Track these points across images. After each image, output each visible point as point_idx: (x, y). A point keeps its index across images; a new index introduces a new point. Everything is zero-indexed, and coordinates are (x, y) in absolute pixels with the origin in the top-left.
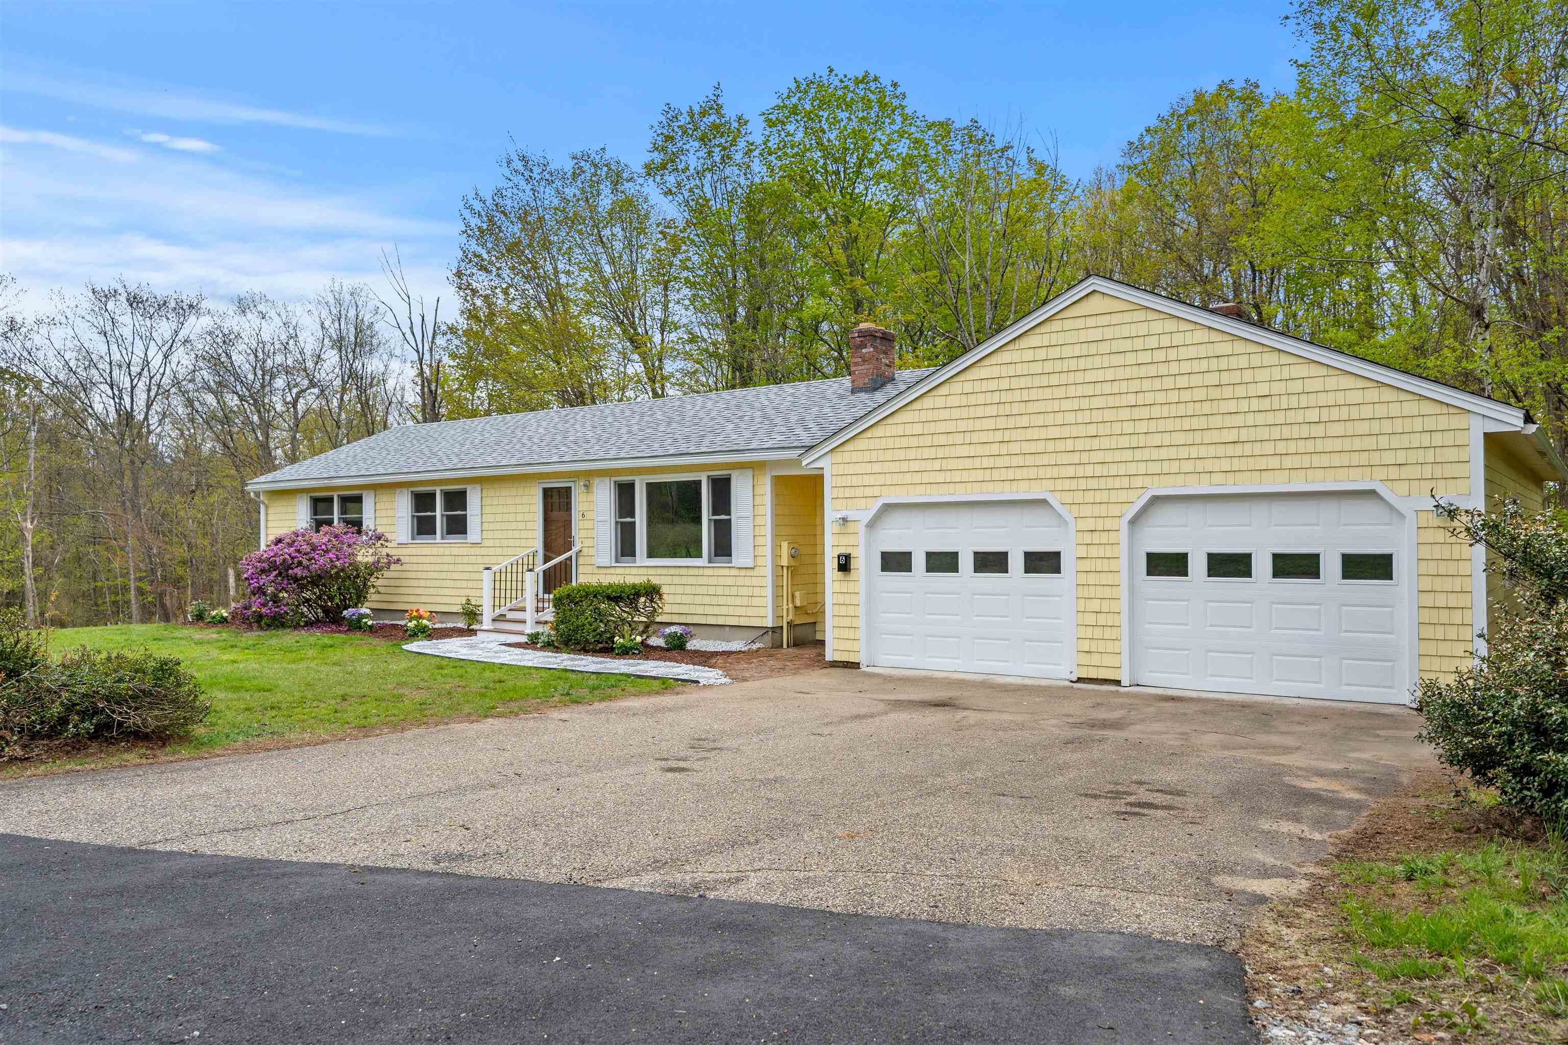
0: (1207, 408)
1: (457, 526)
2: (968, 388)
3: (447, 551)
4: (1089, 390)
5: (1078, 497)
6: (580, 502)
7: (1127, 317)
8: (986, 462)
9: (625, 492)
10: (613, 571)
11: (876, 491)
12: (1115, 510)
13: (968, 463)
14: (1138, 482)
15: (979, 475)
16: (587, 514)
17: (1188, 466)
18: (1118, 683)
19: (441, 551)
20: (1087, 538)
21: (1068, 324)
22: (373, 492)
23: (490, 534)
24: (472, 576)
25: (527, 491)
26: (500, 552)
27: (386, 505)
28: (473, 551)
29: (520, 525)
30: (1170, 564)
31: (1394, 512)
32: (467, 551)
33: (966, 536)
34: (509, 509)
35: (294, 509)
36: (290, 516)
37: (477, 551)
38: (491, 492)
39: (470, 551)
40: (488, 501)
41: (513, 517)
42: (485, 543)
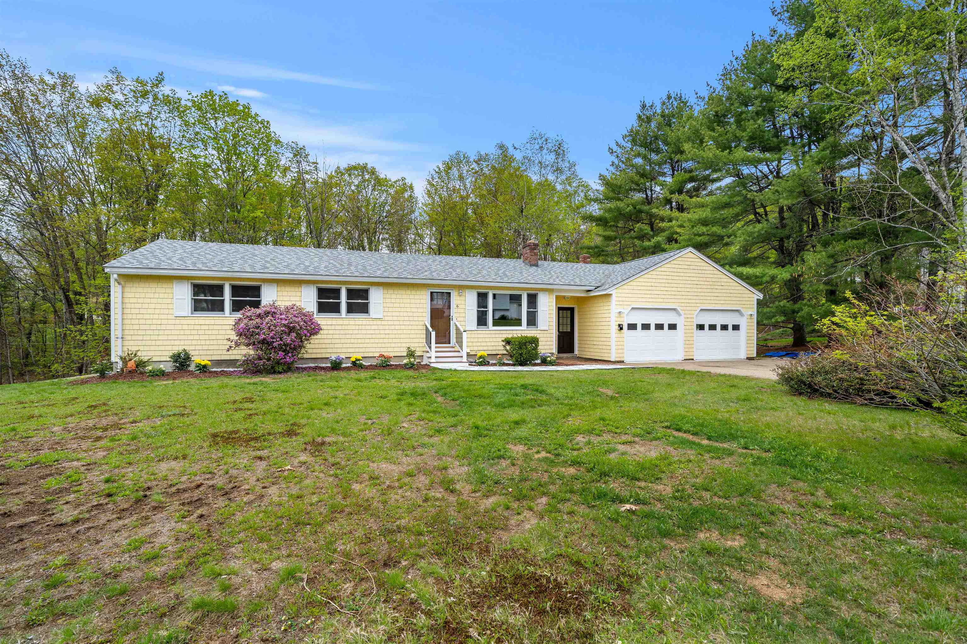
0: (712, 287)
1: (364, 309)
2: (658, 273)
3: (352, 322)
4: (688, 278)
5: (685, 308)
6: (455, 299)
7: (697, 260)
8: (662, 296)
9: (482, 297)
10: (475, 332)
11: (630, 303)
12: (693, 312)
13: (657, 296)
14: (698, 305)
15: (662, 300)
16: (460, 306)
17: (708, 302)
18: (693, 360)
19: (346, 322)
20: (688, 320)
21: (683, 259)
22: (275, 285)
23: (389, 314)
24: (374, 336)
25: (418, 292)
26: (397, 323)
27: (290, 294)
28: (375, 323)
29: (413, 310)
30: (701, 327)
31: (742, 314)
32: (368, 323)
33: (653, 319)
34: (405, 301)
35: (168, 291)
36: (162, 296)
37: (379, 322)
38: (391, 291)
39: (371, 323)
40: (388, 296)
41: (408, 305)
42: (386, 318)
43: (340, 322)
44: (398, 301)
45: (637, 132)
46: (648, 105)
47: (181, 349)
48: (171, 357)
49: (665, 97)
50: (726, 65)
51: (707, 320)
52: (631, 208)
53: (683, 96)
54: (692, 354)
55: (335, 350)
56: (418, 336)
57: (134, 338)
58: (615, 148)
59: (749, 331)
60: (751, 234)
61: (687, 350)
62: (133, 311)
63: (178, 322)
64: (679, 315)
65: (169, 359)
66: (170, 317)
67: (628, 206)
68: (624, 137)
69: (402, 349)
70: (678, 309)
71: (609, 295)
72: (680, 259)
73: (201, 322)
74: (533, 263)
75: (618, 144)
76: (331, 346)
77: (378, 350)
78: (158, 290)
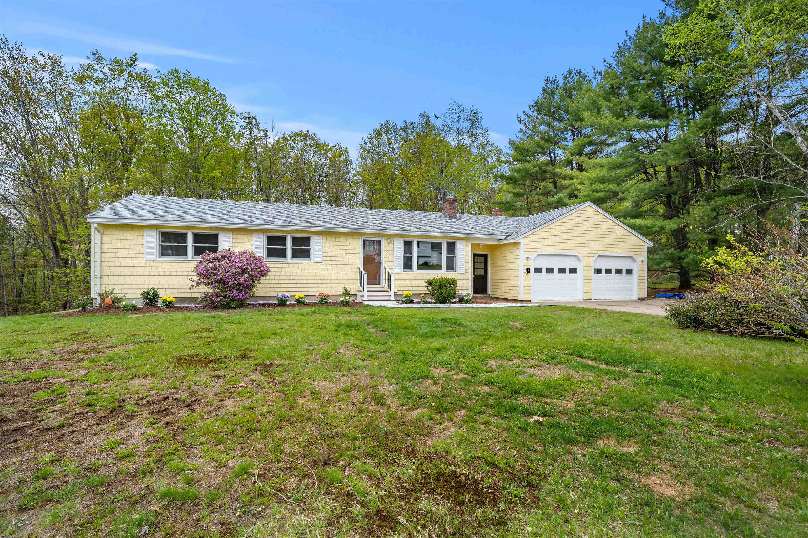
0: (608, 236)
2: (560, 224)
3: (296, 266)
4: (586, 229)
5: (584, 255)
6: (385, 246)
7: (594, 213)
8: (564, 244)
9: (408, 244)
10: (402, 275)
11: (536, 250)
12: (591, 258)
13: (560, 244)
14: (596, 252)
15: (564, 248)
16: (389, 252)
17: (605, 249)
18: (591, 299)
19: (291, 266)
20: (586, 265)
21: (583, 212)
22: (231, 233)
23: (328, 258)
24: (315, 278)
25: (353, 240)
26: (335, 266)
27: (243, 241)
28: (315, 266)
29: (348, 255)
30: (598, 271)
31: (634, 261)
32: (309, 266)
33: (556, 264)
34: (341, 247)
35: (140, 238)
36: (134, 242)
37: (319, 266)
38: (329, 239)
39: (313, 266)
40: (327, 243)
41: (344, 251)
42: (326, 262)
43: (286, 265)
44: (335, 247)
45: (543, 103)
46: (551, 80)
47: (150, 287)
48: (142, 294)
49: (566, 73)
50: (620, 44)
51: (603, 265)
52: (537, 168)
53: (582, 71)
54: (590, 294)
55: (281, 290)
56: (353, 278)
57: (110, 278)
58: (523, 117)
59: (640, 275)
60: (642, 190)
61: (586, 291)
62: (110, 255)
63: (148, 264)
64: (579, 260)
65: (140, 296)
66: (141, 260)
67: (535, 167)
68: (531, 107)
69: (339, 289)
70: (579, 255)
71: (518, 243)
72: (580, 212)
73: (168, 264)
74: (452, 215)
75: (525, 114)
76: (279, 286)
77: (318, 289)
78: (131, 237)
